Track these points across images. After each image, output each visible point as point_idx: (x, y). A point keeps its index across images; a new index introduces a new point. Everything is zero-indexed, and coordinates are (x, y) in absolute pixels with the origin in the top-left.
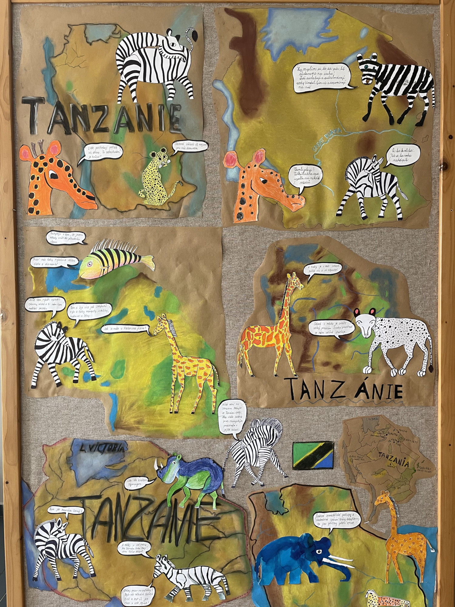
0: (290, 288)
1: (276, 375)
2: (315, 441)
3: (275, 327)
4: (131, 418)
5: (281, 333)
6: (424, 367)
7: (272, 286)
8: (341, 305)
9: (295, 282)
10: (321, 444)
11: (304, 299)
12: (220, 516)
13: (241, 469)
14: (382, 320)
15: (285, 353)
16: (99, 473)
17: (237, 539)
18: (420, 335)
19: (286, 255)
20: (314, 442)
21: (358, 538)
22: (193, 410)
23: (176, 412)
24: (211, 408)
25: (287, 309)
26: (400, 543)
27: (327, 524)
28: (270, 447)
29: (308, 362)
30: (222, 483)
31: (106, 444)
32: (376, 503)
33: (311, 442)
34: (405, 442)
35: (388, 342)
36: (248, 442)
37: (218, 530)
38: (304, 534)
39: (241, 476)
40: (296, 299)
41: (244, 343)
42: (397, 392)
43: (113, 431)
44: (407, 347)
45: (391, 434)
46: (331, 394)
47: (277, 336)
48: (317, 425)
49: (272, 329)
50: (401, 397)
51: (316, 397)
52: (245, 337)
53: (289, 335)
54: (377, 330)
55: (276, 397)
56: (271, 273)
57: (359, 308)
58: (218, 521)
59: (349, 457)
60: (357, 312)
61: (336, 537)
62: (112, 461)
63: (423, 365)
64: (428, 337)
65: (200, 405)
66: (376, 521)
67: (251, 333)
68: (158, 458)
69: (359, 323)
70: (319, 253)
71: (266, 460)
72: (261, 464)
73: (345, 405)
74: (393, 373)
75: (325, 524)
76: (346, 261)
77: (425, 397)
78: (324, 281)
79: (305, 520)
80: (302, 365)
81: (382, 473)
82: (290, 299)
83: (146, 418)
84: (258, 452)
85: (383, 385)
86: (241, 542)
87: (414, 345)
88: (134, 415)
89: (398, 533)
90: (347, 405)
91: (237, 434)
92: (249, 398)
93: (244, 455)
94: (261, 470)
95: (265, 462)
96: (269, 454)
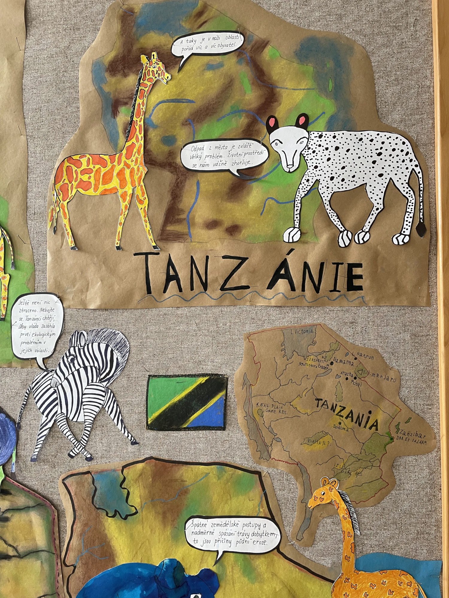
0: (146, 82)
1: (118, 248)
2: (190, 373)
3: (118, 155)
5: (128, 166)
6: (407, 227)
7: (113, 80)
8: (242, 111)
9: (155, 70)
10: (202, 380)
11: (173, 101)
12: (8, 515)
13: (50, 425)
14: (320, 136)
15: (136, 206)
17: (39, 562)
18: (398, 164)
19: (139, 20)
20: (189, 376)
21: (274, 574)
25: (139, 122)
26: (361, 591)
27: (213, 542)
28: (105, 384)
29: (179, 221)
30: (15, 452)
32: (311, 504)
33: (182, 376)
34: (370, 380)
35: (332, 178)
36: (64, 375)
37: (5, 542)
38: (167, 561)
39: (50, 440)
40: (158, 102)
41: (61, 187)
42: (351, 277)
44: (372, 188)
45: (341, 361)
46: (222, 282)
47: (121, 174)
48: (194, 343)
49: (112, 161)
50: (360, 288)
51: (192, 289)
52: (62, 177)
53: (143, 170)
54: (310, 157)
55: (116, 287)
56: (111, 56)
57: (276, 115)
58: (6, 524)
59: (255, 405)
60: (272, 123)
61: (229, 570)
63: (406, 223)
64: (415, 168)
66: (312, 542)
67: (74, 168)
69: (276, 144)
70: (200, 14)
71: (97, 410)
72: (86, 418)
73: (248, 303)
74: (344, 240)
75: (208, 542)
76: (250, 27)
77: (409, 288)
78: (210, 67)
79: (168, 531)
80: (168, 228)
81: (321, 440)
82: (145, 102)
84: (83, 394)
85: (322, 264)
86: (46, 567)
87: (385, 185)
89: (358, 569)
90: (252, 304)
91: (44, 359)
92: (69, 290)
93: (56, 399)
94: (86, 428)
95: (95, 413)
96: (103, 399)
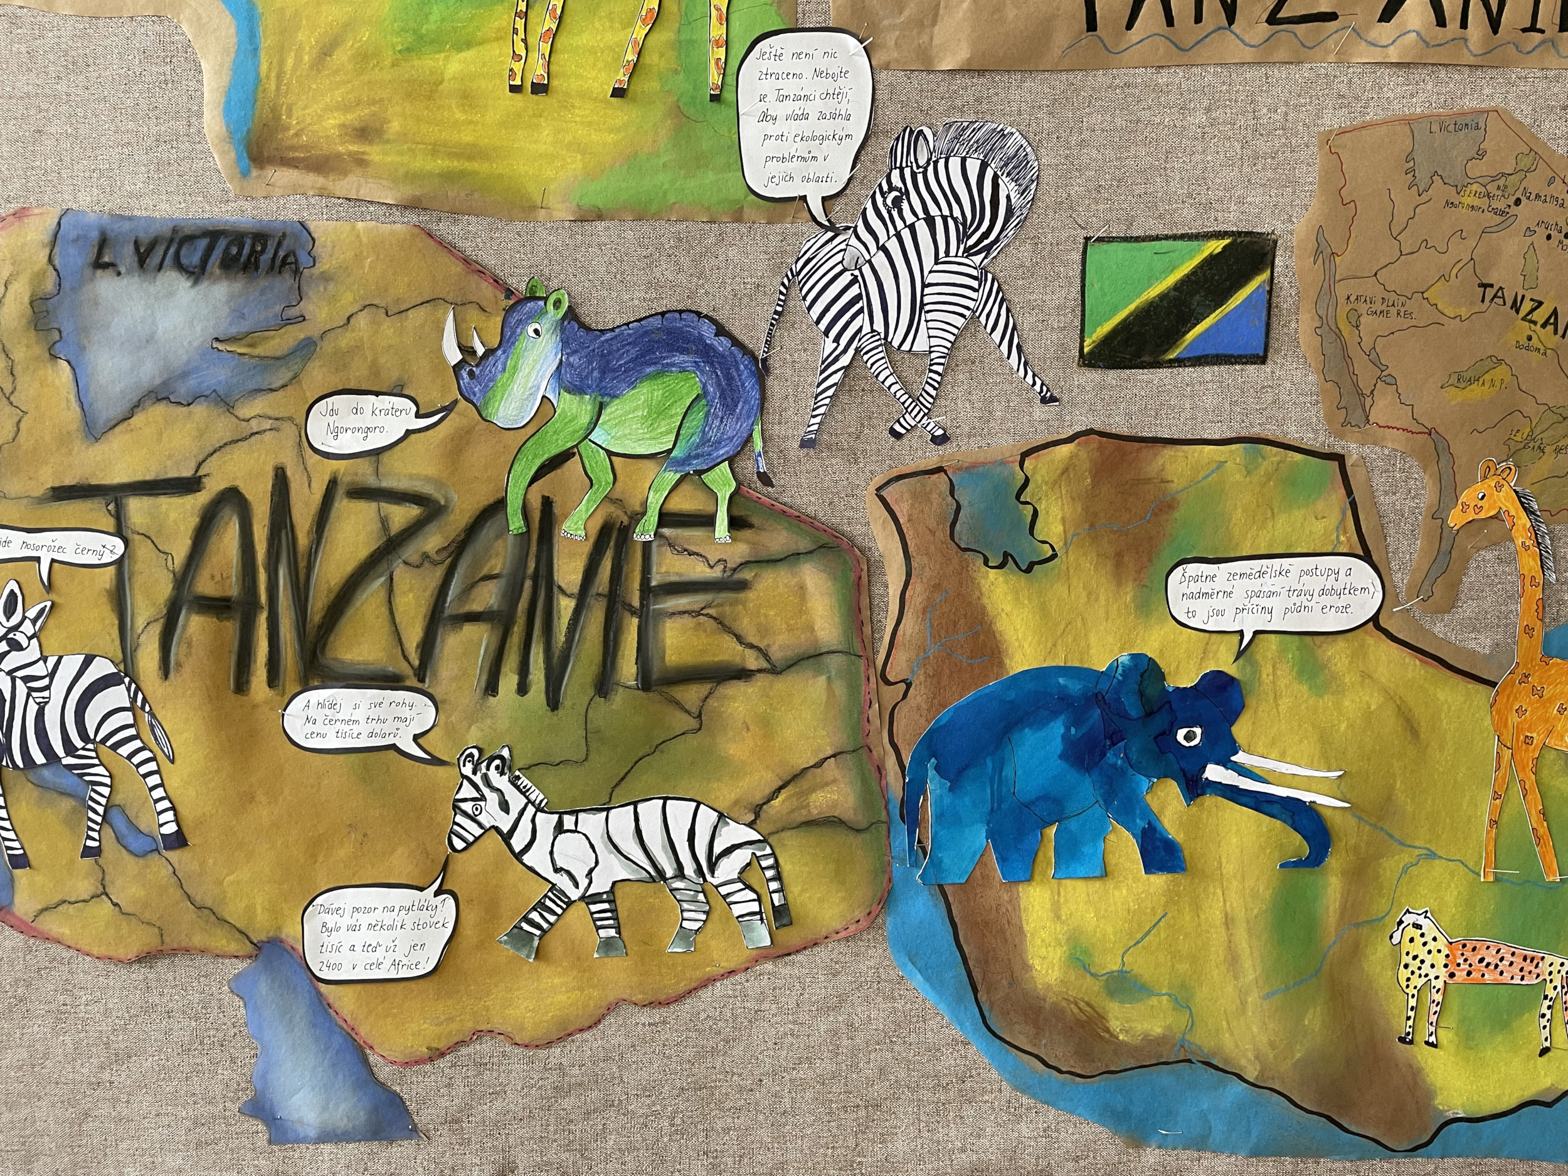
2: (1186, 230)
4: (328, 109)
10: (1216, 246)
12: (747, 575)
13: (845, 360)
16: (184, 375)
17: (822, 680)
20: (1182, 237)
21: (1366, 675)
22: (620, 76)
23: (539, 89)
24: (706, 69)
26: (1552, 700)
27: (1230, 613)
28: (977, 259)
30: (757, 429)
31: (213, 235)
32: (1456, 519)
33: (1167, 238)
36: (876, 239)
37: (739, 639)
38: (1124, 659)
39: (845, 398)
43: (245, 174)
45: (1538, 196)
48: (1197, 157)
51: (1198, 19)
55: (1011, 13)
58: (742, 595)
59: (1342, 300)
61: (1266, 672)
62: (242, 316)
65: (651, 58)
66: (1451, 604)
68: (459, 306)
71: (960, 322)
72: (934, 341)
73: (1331, 58)
75: (1220, 613)
79: (1128, 594)
81: (1487, 377)
83: (398, 109)
84: (924, 285)
86: (840, 688)
88: (338, 95)
89: (1547, 654)
90: (1342, 60)
91: (824, 199)
92: (886, 22)
93: (858, 298)
94: (934, 368)
95: (955, 331)
96: (974, 295)
